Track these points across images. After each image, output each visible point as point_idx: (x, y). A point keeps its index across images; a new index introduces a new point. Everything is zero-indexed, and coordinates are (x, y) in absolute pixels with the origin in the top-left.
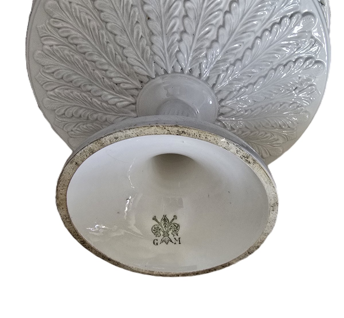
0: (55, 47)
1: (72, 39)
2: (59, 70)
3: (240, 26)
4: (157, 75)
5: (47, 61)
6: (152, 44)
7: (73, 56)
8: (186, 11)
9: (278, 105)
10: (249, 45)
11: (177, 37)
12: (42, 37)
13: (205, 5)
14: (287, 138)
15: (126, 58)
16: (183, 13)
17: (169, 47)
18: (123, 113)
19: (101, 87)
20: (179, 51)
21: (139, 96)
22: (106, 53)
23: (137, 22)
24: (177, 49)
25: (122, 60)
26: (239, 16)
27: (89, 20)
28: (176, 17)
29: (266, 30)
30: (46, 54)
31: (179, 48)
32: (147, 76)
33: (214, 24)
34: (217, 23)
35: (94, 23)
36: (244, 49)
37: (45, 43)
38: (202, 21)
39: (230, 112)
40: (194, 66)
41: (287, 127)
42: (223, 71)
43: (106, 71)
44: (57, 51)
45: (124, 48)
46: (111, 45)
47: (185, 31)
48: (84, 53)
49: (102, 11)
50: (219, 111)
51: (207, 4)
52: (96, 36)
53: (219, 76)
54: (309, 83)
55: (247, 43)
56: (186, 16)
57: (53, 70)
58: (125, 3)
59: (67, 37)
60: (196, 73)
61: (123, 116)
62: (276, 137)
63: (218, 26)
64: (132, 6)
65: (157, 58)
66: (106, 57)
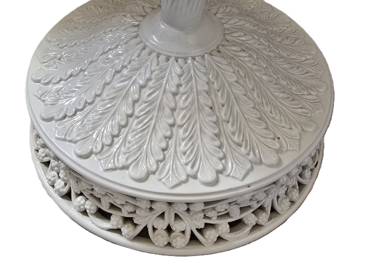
0: (306, 93)
1: (288, 98)
2: (302, 74)
3: (117, 105)
4: (203, 57)
5: (314, 82)
6: (208, 83)
7: (288, 84)
8: (173, 115)
9: (78, 44)
10: (107, 87)
11: (182, 89)
12: (318, 102)
13: (153, 122)
14: (69, 21)
15: (235, 72)
16: (176, 113)
17: (191, 81)
18: (236, 28)
19: (260, 52)
20: (180, 76)
21: (221, 40)
22: (255, 80)
23: (223, 106)
24: (182, 78)
25: (238, 71)
26: (118, 113)
27: (271, 113)
28: (183, 109)
29: (90, 104)
30: (315, 88)
31: (180, 79)
32: (212, 55)
33: (144, 103)
34: (141, 105)
35: (267, 109)
36: (113, 83)
37: (315, 97)
38: (156, 105)
39: (128, 28)
40: (164, 64)
41: (69, 29)
42: (134, 60)
43: (254, 64)
44: (303, 89)
45: (237, 82)
46: (251, 87)
47: (175, 94)
48: (276, 84)
49: (259, 118)
50: (138, 29)
51: (150, 123)
52: (265, 98)
53: (139, 56)
54: (47, 64)
55: (110, 89)
56: (173, 110)
57: (307, 75)
58: (235, 126)
59: (293, 100)
60: (162, 58)
61: (237, 26)
62: (81, 21)
63: (140, 102)
64: (228, 122)
65: (203, 70)
66: (254, 76)
